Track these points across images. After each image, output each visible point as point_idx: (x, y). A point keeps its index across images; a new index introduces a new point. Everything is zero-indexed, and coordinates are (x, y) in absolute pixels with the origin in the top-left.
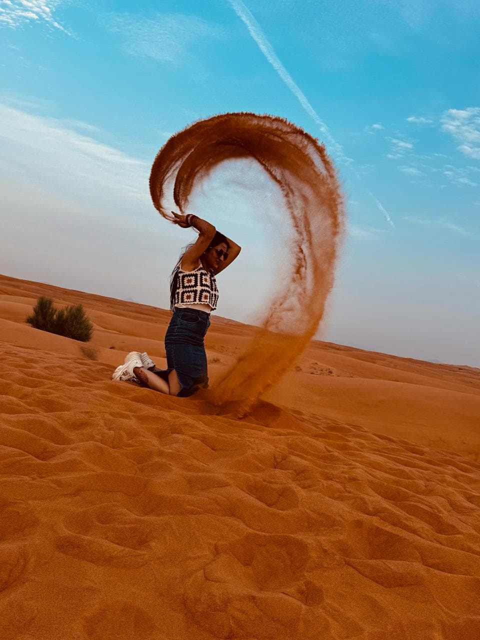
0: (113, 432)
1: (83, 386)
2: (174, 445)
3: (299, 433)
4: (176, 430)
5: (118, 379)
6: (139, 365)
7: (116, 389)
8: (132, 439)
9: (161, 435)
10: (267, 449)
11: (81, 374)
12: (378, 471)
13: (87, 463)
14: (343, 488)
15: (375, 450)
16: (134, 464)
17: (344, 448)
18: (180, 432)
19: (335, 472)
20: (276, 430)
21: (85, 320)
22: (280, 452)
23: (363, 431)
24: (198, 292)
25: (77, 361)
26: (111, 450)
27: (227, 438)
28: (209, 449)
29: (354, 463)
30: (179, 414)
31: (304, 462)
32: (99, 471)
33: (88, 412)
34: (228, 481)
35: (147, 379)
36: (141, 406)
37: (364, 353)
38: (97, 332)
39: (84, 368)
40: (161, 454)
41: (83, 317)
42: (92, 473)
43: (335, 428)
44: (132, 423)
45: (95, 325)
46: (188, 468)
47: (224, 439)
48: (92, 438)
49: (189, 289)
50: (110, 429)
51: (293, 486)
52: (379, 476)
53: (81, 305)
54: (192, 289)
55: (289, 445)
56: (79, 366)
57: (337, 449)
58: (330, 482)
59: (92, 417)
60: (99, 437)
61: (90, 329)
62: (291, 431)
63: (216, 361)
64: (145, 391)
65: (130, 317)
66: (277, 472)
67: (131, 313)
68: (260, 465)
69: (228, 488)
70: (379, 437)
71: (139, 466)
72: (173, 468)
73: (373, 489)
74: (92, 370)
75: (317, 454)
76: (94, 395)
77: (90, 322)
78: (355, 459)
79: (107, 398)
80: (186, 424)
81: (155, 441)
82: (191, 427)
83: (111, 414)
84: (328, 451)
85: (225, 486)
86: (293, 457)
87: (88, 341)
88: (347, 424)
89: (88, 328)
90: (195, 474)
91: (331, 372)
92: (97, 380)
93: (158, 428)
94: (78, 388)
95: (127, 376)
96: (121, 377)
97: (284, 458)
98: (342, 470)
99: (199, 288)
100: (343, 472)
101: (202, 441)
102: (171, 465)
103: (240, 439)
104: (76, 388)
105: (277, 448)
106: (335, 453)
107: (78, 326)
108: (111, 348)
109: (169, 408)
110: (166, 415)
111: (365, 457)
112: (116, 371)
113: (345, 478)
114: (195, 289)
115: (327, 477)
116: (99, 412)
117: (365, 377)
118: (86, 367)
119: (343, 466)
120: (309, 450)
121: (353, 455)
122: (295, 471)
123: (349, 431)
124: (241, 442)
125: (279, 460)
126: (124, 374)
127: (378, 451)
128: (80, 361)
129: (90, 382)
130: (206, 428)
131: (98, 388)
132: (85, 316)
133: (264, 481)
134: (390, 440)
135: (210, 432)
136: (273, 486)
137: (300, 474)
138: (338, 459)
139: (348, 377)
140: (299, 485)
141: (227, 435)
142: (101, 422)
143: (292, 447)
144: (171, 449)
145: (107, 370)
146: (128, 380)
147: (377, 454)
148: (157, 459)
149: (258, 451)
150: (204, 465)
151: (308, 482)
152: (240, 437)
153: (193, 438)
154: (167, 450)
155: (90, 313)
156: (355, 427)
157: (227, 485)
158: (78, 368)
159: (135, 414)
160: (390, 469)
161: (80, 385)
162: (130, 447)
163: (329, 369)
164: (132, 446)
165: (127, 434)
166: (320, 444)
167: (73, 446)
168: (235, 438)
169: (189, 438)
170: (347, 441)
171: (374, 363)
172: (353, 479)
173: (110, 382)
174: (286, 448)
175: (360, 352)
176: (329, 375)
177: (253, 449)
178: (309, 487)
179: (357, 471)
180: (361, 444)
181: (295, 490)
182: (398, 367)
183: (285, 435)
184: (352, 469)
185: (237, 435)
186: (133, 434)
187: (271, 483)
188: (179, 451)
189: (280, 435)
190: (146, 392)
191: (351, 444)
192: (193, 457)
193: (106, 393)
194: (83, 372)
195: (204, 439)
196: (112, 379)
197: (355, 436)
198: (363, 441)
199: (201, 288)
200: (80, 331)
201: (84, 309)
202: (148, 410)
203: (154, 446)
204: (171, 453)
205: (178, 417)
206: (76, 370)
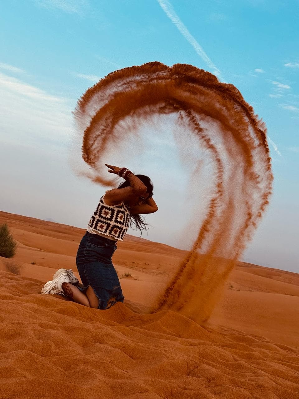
0: (43, 342)
1: (14, 299)
2: (97, 354)
3: (209, 342)
4: (98, 340)
5: (47, 293)
6: (67, 281)
7: (44, 302)
8: (59, 348)
9: (84, 345)
10: (180, 358)
11: (12, 289)
12: (281, 379)
13: (20, 370)
14: (250, 395)
15: (278, 359)
16: (62, 372)
17: (249, 357)
18: (102, 342)
19: (243, 380)
20: (188, 340)
21: (10, 238)
22: (193, 361)
23: (265, 342)
24: (111, 226)
25: (7, 276)
26: (41, 358)
27: (144, 347)
28: (129, 357)
29: (259, 371)
30: (101, 325)
31: (215, 370)
32: (31, 377)
33: (18, 324)
34: (147, 387)
35: (72, 293)
36: (66, 317)
37: (262, 269)
38: (20, 249)
39: (14, 283)
40: (86, 362)
41: (7, 235)
42: (25, 379)
43: (241, 338)
44: (60, 334)
45: (18, 242)
46: (111, 375)
47: (142, 348)
48: (23, 347)
49: (104, 220)
50: (39, 339)
51: (206, 392)
52: (282, 384)
53: (6, 224)
54: (106, 221)
55: (200, 354)
56: (9, 280)
57: (243, 358)
58: (238, 389)
59: (23, 327)
60: (29, 346)
61: (13, 247)
62: (202, 341)
63: (128, 276)
64: (70, 303)
65: (50, 235)
66: (191, 379)
67: (50, 232)
68: (175, 373)
69: (147, 393)
70: (281, 347)
71: (66, 373)
72: (97, 375)
73: (278, 396)
74: (21, 285)
75: (225, 362)
76: (24, 307)
77: (14, 240)
78: (260, 367)
79: (36, 311)
80: (107, 335)
81: (79, 350)
82: (112, 337)
83: (40, 325)
84: (236, 360)
85: (144, 392)
86: (204, 366)
87: (12, 257)
88: (250, 335)
89: (12, 245)
90: (117, 381)
91: (232, 287)
92: (25, 293)
93: (82, 338)
94: (10, 301)
95: (55, 291)
96: (50, 292)
97: (196, 367)
98: (248, 377)
99: (113, 223)
100: (250, 380)
101: (123, 350)
102: (94, 372)
103: (156, 348)
104: (8, 301)
105: (189, 356)
106: (242, 362)
107: (3, 243)
108: (32, 264)
109: (91, 319)
110: (89, 326)
111: (269, 366)
112: (45, 286)
113: (252, 385)
114: (109, 222)
115: (236, 385)
116: (29, 323)
117: (262, 291)
118: (15, 281)
119: (250, 374)
120: (218, 359)
121: (258, 364)
122: (207, 378)
123: (253, 341)
124: (157, 351)
125: (192, 368)
126: (53, 289)
127: (281, 361)
128: (10, 276)
129: (20, 296)
130: (125, 338)
131: (27, 301)
132: (10, 235)
133: (179, 388)
134: (289, 350)
135: (129, 341)
136: (187, 392)
137: (211, 381)
138: (245, 367)
139: (247, 291)
140: (211, 391)
141: (144, 345)
142: (31, 333)
143: (203, 356)
144: (95, 357)
145: (34, 285)
146: (56, 295)
147: (279, 363)
148: (81, 367)
149: (173, 359)
150: (125, 372)
151: (219, 389)
152: (156, 346)
153: (114, 348)
154: (91, 358)
155: (14, 232)
156: (258, 337)
157: (147, 391)
158: (9, 282)
159: (61, 325)
160: (292, 377)
161: (11, 298)
162: (58, 355)
163: (230, 284)
164: (59, 355)
165: (55, 343)
166: (228, 353)
167: (7, 354)
168: (151, 348)
169: (110, 348)
170: (252, 350)
171: (270, 278)
172: (259, 386)
173: (38, 296)
174: (198, 356)
175: (258, 269)
176: (230, 289)
177: (168, 358)
178: (220, 393)
179: (263, 378)
180: (263, 353)
181: (208, 395)
182: (293, 282)
183: (196, 345)
184: (258, 376)
185: (153, 344)
186: (60, 344)
187: (186, 389)
188: (101, 359)
189: (191, 345)
190: (70, 305)
191: (255, 353)
192: (115, 364)
193: (35, 306)
194: (13, 286)
195: (124, 348)
196: (40, 292)
197: (258, 346)
198: (266, 351)
199: (115, 223)
200: (4, 249)
201: (9, 228)
202: (73, 322)
203: (79, 354)
204: (94, 361)
205: (99, 328)
206: (7, 284)
